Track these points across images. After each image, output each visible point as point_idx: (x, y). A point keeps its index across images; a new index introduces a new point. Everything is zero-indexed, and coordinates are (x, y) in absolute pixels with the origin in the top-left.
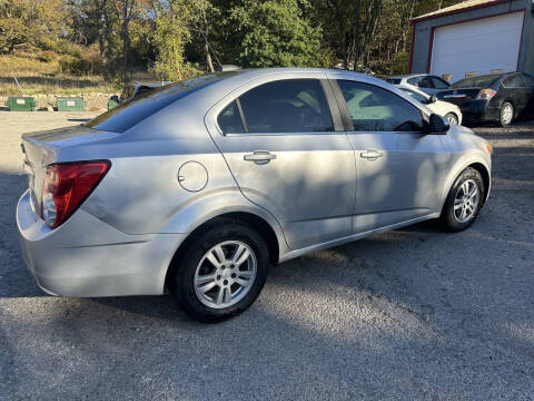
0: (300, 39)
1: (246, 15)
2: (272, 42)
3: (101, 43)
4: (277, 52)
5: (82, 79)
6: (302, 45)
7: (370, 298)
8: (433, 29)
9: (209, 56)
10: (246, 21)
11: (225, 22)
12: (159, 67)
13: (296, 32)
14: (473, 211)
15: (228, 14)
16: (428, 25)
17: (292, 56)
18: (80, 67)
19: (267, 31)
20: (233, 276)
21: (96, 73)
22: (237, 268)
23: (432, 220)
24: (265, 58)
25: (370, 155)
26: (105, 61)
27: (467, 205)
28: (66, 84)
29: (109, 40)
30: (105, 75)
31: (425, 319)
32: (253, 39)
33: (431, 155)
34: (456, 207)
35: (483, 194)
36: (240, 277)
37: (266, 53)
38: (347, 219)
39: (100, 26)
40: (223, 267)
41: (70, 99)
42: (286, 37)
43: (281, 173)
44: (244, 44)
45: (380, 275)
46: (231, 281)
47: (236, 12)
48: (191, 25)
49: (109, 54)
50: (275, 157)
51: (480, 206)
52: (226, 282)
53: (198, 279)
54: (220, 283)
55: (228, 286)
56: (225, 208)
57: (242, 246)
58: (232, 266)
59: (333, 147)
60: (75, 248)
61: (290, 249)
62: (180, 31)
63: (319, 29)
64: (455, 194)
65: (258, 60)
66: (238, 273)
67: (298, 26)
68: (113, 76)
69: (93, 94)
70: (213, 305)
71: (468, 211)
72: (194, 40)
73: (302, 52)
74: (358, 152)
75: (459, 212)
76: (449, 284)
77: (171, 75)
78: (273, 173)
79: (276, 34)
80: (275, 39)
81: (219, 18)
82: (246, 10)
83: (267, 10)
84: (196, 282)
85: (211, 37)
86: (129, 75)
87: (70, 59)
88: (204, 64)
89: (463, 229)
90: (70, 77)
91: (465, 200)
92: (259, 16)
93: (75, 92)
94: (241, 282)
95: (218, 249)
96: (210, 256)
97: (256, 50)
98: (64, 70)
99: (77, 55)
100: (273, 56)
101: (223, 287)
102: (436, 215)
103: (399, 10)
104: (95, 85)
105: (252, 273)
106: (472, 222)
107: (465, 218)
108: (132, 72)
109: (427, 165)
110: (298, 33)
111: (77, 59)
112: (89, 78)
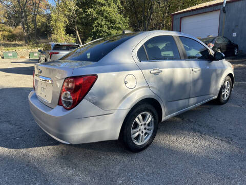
0: (119, 23)
1: (94, 12)
2: (107, 25)
3: (23, 25)
4: (109, 29)
5: (13, 43)
6: (120, 26)
7: (201, 135)
8: (181, 18)
9: (77, 31)
10: (95, 15)
11: (84, 16)
12: (53, 36)
13: (117, 20)
14: (228, 95)
15: (86, 12)
16: (179, 16)
17: (116, 31)
18: (12, 37)
19: (104, 19)
20: (145, 129)
21: (21, 40)
22: (147, 125)
23: (215, 99)
24: (104, 32)
25: (196, 70)
26: (25, 34)
27: (226, 92)
28: (6, 45)
29: (27, 24)
30: (26, 41)
31: (230, 143)
32: (98, 23)
33: (215, 70)
34: (223, 93)
35: (231, 87)
36: (148, 130)
37: (104, 30)
38: (186, 100)
39: (22, 18)
40: (142, 125)
41: (10, 52)
42: (113, 22)
43: (164, 79)
44: (94, 26)
45: (200, 126)
46: (144, 131)
47: (89, 11)
48: (69, 17)
49: (27, 31)
50: (161, 71)
51: (230, 92)
52: (142, 132)
53: (132, 131)
54: (140, 133)
55: (143, 134)
56: (145, 96)
57: (149, 114)
58: (145, 124)
59: (182, 67)
60: (81, 118)
61: (166, 115)
62: (63, 20)
63: (128, 19)
64: (223, 87)
65: (101, 33)
66: (147, 127)
67: (118, 17)
68: (30, 41)
69: (21, 50)
70: (137, 144)
71: (227, 95)
72: (70, 24)
73: (121, 29)
74: (191, 69)
75: (224, 95)
76: (232, 127)
77: (59, 40)
78: (161, 79)
79: (108, 21)
80: (108, 23)
81: (81, 14)
82: (95, 10)
83: (104, 10)
84: (132, 133)
85: (78, 23)
86: (38, 41)
87: (6, 33)
88: (75, 35)
89: (225, 103)
90: (7, 42)
91: (226, 90)
92: (100, 13)
93: (12, 49)
94: (148, 131)
95: (140, 116)
96: (137, 120)
97: (100, 29)
98: (4, 39)
99: (10, 31)
100: (108, 31)
101: (141, 134)
102: (216, 97)
103: (162, 11)
104: (21, 45)
105: (152, 127)
106: (228, 99)
107: (226, 98)
108: (39, 39)
109: (214, 75)
110: (118, 20)
111: (10, 33)
112: (17, 43)
